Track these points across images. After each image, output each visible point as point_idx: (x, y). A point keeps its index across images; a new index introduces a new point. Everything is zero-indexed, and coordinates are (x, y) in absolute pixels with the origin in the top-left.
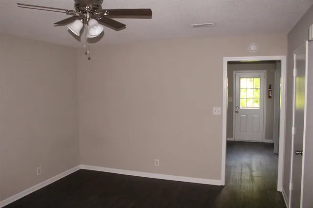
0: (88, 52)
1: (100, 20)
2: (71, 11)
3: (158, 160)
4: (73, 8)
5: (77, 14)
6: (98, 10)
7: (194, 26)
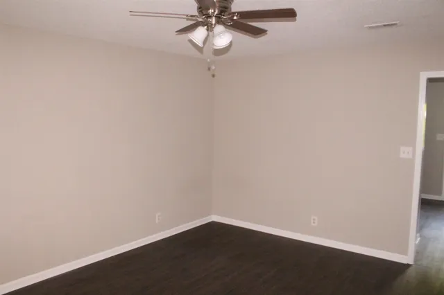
0: (214, 68)
1: (231, 25)
2: (192, 16)
3: (316, 218)
4: (195, 13)
5: (200, 20)
6: (226, 13)
7: (370, 28)
